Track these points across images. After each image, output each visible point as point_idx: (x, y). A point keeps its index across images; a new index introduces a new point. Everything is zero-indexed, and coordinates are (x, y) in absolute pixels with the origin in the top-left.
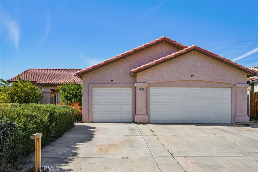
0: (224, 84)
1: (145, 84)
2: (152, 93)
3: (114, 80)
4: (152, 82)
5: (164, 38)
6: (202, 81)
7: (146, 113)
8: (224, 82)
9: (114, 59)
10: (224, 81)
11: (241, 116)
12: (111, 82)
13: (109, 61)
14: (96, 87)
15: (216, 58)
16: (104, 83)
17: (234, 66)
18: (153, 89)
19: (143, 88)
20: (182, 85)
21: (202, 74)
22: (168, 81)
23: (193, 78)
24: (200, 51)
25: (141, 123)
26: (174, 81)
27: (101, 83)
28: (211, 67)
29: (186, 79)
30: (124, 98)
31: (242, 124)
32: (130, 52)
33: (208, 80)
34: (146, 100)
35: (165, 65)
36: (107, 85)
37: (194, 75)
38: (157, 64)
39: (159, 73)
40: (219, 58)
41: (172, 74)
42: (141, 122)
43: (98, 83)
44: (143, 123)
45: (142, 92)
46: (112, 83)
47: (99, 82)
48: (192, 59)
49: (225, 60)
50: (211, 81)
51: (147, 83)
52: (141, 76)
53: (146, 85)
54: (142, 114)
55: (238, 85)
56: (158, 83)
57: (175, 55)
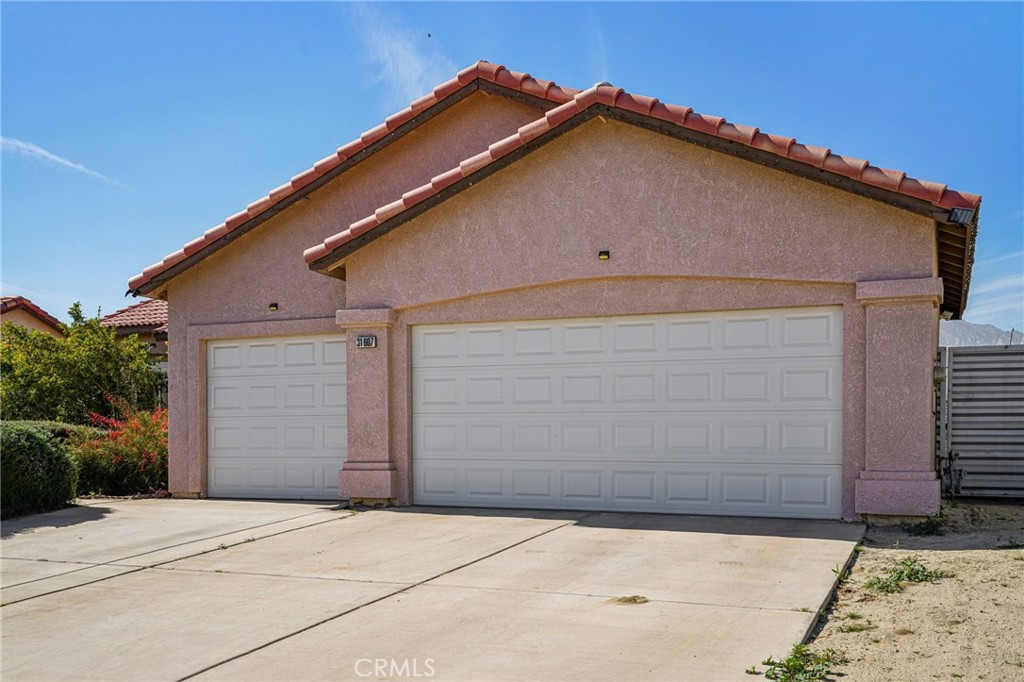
0: (792, 287)
1: (375, 311)
2: (426, 357)
3: (281, 304)
4: (411, 303)
5: (477, 69)
6: (662, 278)
7: (387, 458)
8: (783, 277)
9: (266, 207)
10: (784, 272)
11: (887, 475)
12: (270, 313)
13: (246, 216)
14: (221, 339)
15: (714, 142)
16: (242, 319)
17: (823, 174)
18: (427, 337)
19: (373, 332)
20: (557, 305)
21: (656, 239)
22: (483, 291)
23: (611, 268)
24: (628, 115)
25: (366, 503)
26: (516, 290)
27: (233, 320)
28: (706, 197)
29: (571, 276)
30: (329, 385)
31: (897, 521)
32: (326, 163)
33: (689, 273)
34: (386, 392)
35: (468, 210)
36: (255, 327)
37: (612, 251)
38: (417, 209)
39: (443, 254)
40: (731, 142)
41: (501, 252)
42: (365, 499)
43: (224, 320)
44: (375, 502)
45: (369, 353)
46: (273, 319)
47: (225, 315)
48: (602, 163)
49: (766, 147)
50: (707, 275)
51: (387, 307)
52: (363, 273)
53: (381, 317)
54: (366, 459)
55: (866, 291)
56: (444, 302)
57: (494, 154)
